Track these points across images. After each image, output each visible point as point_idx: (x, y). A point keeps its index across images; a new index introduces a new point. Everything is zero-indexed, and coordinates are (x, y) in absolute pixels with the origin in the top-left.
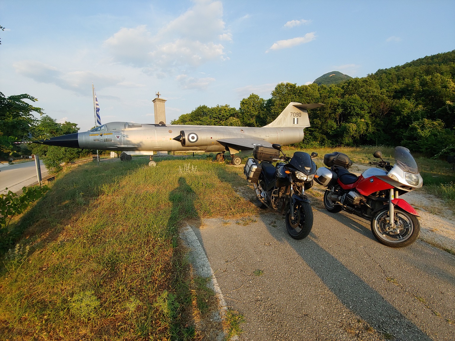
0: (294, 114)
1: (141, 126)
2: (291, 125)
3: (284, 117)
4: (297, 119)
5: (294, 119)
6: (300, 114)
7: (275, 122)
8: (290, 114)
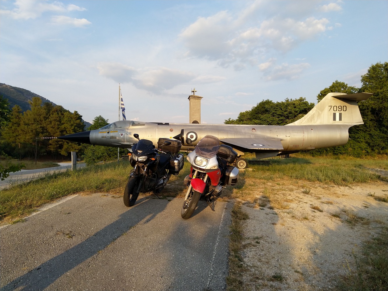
0: (335, 107)
1: (144, 125)
2: (331, 122)
3: (319, 112)
4: (340, 115)
5: (335, 115)
6: (345, 107)
7: (305, 119)
8: (327, 108)
